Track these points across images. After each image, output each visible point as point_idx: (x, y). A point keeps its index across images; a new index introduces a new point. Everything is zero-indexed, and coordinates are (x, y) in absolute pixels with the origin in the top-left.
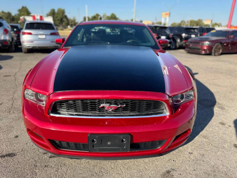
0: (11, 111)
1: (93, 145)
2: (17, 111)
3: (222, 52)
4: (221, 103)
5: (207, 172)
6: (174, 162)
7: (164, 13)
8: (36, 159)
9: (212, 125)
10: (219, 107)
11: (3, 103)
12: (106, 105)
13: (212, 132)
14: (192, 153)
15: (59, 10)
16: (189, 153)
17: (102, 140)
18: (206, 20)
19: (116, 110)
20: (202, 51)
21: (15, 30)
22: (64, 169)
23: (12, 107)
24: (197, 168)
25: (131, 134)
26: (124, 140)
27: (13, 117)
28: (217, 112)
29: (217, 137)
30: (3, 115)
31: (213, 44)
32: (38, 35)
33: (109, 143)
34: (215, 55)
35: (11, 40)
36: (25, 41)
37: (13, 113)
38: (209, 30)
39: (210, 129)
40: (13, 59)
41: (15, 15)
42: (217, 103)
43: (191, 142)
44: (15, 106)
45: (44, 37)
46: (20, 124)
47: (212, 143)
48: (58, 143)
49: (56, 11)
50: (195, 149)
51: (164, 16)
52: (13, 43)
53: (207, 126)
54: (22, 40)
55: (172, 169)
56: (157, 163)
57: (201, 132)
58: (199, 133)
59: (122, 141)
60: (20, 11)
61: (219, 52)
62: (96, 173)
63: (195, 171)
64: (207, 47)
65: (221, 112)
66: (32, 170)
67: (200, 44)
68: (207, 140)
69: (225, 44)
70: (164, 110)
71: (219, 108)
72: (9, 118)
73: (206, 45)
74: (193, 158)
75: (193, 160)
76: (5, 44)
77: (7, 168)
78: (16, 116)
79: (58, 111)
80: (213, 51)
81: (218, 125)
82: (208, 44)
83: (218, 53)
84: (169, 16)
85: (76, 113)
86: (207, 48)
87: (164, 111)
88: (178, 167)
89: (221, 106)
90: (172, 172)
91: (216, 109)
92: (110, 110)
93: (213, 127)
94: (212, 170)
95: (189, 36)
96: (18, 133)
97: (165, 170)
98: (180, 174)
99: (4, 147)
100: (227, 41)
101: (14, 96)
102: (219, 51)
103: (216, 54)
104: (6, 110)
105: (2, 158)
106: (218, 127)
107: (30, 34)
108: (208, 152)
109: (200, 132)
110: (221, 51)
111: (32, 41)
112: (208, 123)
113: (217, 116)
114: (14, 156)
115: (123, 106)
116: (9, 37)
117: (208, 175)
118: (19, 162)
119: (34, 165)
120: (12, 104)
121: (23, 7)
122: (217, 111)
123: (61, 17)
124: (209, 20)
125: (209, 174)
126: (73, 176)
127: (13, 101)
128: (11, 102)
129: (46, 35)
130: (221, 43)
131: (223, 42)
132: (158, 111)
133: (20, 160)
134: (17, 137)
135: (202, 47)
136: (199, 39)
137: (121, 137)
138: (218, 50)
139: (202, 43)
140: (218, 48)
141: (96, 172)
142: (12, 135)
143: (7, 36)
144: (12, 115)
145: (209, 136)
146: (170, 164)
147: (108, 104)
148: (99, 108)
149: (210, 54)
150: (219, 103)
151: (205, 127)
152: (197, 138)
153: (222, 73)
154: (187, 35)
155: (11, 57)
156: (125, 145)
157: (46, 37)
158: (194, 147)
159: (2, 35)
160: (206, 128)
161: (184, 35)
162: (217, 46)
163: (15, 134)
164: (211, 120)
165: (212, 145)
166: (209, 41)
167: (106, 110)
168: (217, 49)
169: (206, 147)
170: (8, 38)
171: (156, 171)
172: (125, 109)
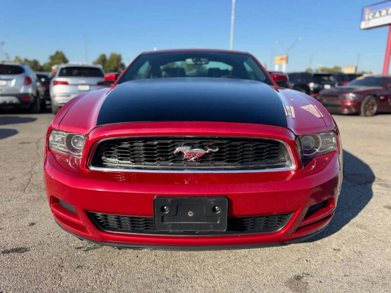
0: (27, 189)
1: (163, 217)
2: (37, 189)
3: (377, 111)
4: (384, 179)
5: (370, 279)
6: (308, 262)
7: (278, 58)
8: (63, 256)
9: (372, 210)
10: (380, 185)
11: (15, 177)
12: (185, 150)
13: (373, 219)
14: (339, 250)
15: (112, 55)
16: (335, 250)
17: (179, 206)
18: (347, 67)
19: (202, 159)
20: (344, 108)
21: (43, 80)
22: (111, 271)
23: (29, 184)
24: (350, 273)
25: (229, 197)
26: (217, 208)
27: (28, 197)
28: (378, 191)
29: (382, 226)
30: (12, 195)
31: (362, 97)
32: (77, 85)
33: (190, 214)
34: (366, 116)
35: (35, 94)
36: (57, 95)
37: (30, 192)
38: (352, 77)
39: (368, 216)
40: (36, 122)
41: (45, 65)
42: (376, 179)
43: (337, 233)
44: (34, 183)
45: (87, 88)
46: (40, 207)
47: (374, 235)
48: (101, 220)
49: (108, 57)
50: (344, 243)
51: (279, 62)
52: (38, 100)
53: (362, 211)
54: (52, 94)
55: (304, 273)
56: (276, 264)
57: (353, 219)
58: (349, 221)
59: (214, 210)
60: (52, 58)
61: (372, 111)
62: (167, 279)
63: (346, 278)
64: (351, 102)
65: (385, 192)
66: (54, 273)
67: (340, 97)
68: (364, 231)
69: (382, 98)
70: (285, 161)
71: (382, 186)
72: (22, 198)
73: (349, 99)
74: (341, 258)
75: (342, 260)
76: (25, 100)
77: (12, 269)
78: (33, 196)
79: (104, 163)
80: (362, 109)
81: (382, 210)
82: (353, 97)
83: (371, 113)
84: (287, 62)
85: (134, 166)
86: (353, 104)
87: (287, 163)
88: (315, 271)
89: (383, 183)
90: (305, 278)
91: (375, 187)
92: (191, 158)
93: (373, 212)
94: (378, 277)
95: (321, 86)
96: (36, 218)
97: (292, 274)
98: (321, 282)
99: (9, 239)
100: (385, 93)
101: (33, 169)
102: (372, 109)
103: (367, 113)
104: (18, 188)
105: (5, 254)
106: (383, 212)
107: (66, 83)
108: (369, 249)
109: (351, 219)
110: (375, 109)
111: (68, 94)
112: (363, 207)
113: (378, 197)
114: (26, 251)
115: (215, 151)
116: (33, 89)
117: (372, 283)
118: (32, 260)
119: (59, 265)
120: (30, 179)
121: (57, 53)
122: (379, 189)
123: (116, 65)
124: (352, 67)
125: (374, 282)
126: (126, 282)
127: (32, 176)
128: (27, 177)
129: (90, 85)
130: (375, 96)
131: (378, 94)
132: (275, 163)
133: (35, 257)
134: (33, 224)
135: (342, 102)
136: (338, 90)
137: (212, 201)
138: (371, 107)
139: (342, 96)
140: (370, 103)
141: (168, 277)
142: (25, 222)
143: (29, 87)
144: (28, 194)
145: (368, 224)
146: (300, 266)
147: (189, 148)
148: (173, 154)
149: (357, 114)
150: (379, 179)
151: (358, 212)
152: (346, 228)
153: (380, 138)
154: (317, 86)
155: (33, 120)
156: (219, 218)
157: (90, 88)
158: (342, 241)
159: (21, 87)
160: (360, 214)
161: (312, 85)
162: (369, 101)
163: (31, 220)
164: (369, 203)
165: (374, 238)
166: (354, 93)
167: (186, 159)
168: (369, 106)
169: (363, 240)
170: (30, 90)
171: (276, 276)
172: (218, 157)
